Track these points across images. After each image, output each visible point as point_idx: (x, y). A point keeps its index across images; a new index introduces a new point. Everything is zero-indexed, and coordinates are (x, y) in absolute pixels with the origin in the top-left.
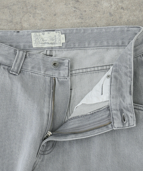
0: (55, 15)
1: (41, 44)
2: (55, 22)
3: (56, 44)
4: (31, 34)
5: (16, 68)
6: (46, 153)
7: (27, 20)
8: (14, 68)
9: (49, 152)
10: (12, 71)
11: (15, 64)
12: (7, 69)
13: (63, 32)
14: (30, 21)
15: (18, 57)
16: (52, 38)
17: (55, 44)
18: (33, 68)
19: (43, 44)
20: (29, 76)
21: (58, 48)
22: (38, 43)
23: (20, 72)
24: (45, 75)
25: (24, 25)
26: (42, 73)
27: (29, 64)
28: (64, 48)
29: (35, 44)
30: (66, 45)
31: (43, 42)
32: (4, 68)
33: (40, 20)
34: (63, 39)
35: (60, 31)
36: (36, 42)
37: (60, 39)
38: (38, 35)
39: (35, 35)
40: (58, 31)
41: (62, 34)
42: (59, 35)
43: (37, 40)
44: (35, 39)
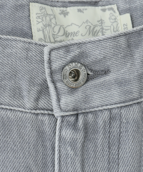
4: (29, 6)
16: (92, 27)
24: (38, 112)
31: (65, 38)
34: (127, 28)
35: (115, 5)
36: (44, 37)
37: (115, 30)
38: (50, 15)
39: (43, 12)
40: (107, 5)
41: (122, 12)
42: (112, 16)
43: (48, 31)
44: (43, 27)
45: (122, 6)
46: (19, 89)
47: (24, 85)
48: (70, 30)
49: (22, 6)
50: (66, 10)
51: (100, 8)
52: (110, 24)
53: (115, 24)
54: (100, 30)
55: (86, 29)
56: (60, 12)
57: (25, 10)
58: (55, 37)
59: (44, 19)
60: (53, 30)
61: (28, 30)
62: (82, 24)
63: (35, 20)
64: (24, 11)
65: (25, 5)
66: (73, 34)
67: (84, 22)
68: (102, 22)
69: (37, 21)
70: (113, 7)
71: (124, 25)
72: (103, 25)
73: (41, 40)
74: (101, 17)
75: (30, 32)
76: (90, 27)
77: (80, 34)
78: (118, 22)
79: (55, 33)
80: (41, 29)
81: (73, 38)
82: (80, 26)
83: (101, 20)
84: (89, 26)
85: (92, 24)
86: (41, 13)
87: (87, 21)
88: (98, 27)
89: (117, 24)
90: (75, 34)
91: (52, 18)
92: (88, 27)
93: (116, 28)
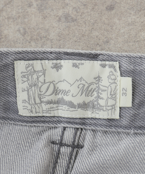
0: (111, 8)
1: (49, 106)
2: (107, 31)
3: (100, 108)
7: (19, 17)
13: (126, 65)
14: (26, 20)
16: (87, 85)
17: (94, 107)
19: (55, 106)
21: (104, 122)
22: (38, 101)
25: (6, 32)
28: (126, 128)
29: (27, 105)
30: (135, 115)
31: (53, 98)
33: (60, 20)
34: (126, 93)
35: (118, 62)
36: (29, 98)
37: (112, 93)
38: (37, 72)
39: (29, 70)
40: (108, 60)
41: (123, 73)
42: (112, 75)
43: (34, 92)
44: (28, 87)
50: (60, 63)
51: (99, 62)
52: (107, 84)
53: (113, 86)
54: (95, 89)
55: (79, 88)
56: (52, 66)
57: (10, 70)
58: (41, 98)
59: (30, 77)
60: (40, 89)
61: (12, 90)
62: (75, 82)
63: (20, 79)
64: (8, 70)
65: (10, 64)
66: (64, 92)
67: (77, 80)
68: (99, 80)
69: (22, 80)
70: (115, 65)
71: (123, 89)
72: (100, 83)
73: (25, 102)
74: (99, 74)
75: (15, 92)
76: (84, 85)
77: (71, 94)
78: (117, 83)
79: (42, 93)
80: (26, 89)
81: (63, 96)
82: (72, 84)
83: (99, 77)
84: (82, 84)
85: (86, 82)
86: (26, 71)
87: (81, 78)
88: (94, 84)
89: (116, 87)
90: (66, 93)
91: (41, 76)
92: (81, 86)
93: (114, 91)
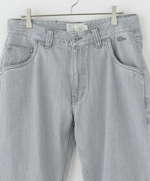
5: (48, 44)
6: (79, 100)
8: (47, 44)
9: (80, 99)
10: (46, 46)
11: (47, 41)
12: (43, 45)
15: (49, 36)
18: (60, 42)
20: (58, 48)
23: (52, 45)
24: (68, 46)
26: (66, 45)
27: (57, 40)
32: (41, 44)
34: (87, 29)
39: (69, 25)
45: (86, 23)
46: (65, 42)
47: (66, 41)
48: (75, 29)
49: (65, 24)
51: (81, 24)
56: (73, 25)
60: (71, 29)
69: (68, 27)
70: (84, 24)
72: (82, 28)
73: (69, 32)
75: (66, 30)
78: (85, 27)
80: (69, 29)
84: (79, 28)
91: (71, 26)
